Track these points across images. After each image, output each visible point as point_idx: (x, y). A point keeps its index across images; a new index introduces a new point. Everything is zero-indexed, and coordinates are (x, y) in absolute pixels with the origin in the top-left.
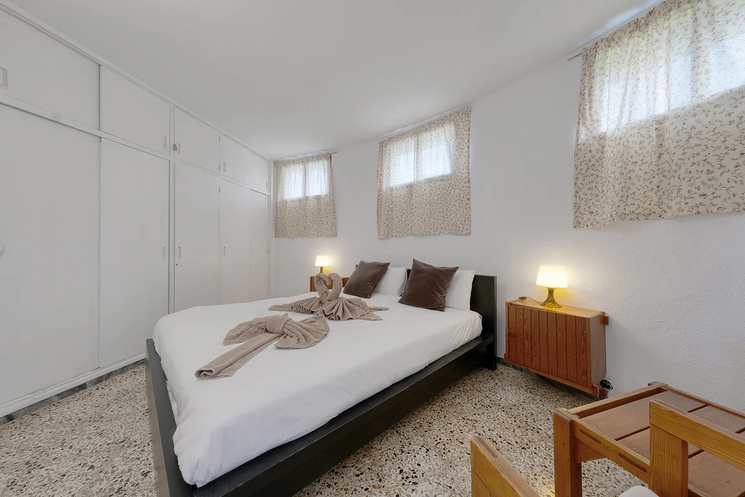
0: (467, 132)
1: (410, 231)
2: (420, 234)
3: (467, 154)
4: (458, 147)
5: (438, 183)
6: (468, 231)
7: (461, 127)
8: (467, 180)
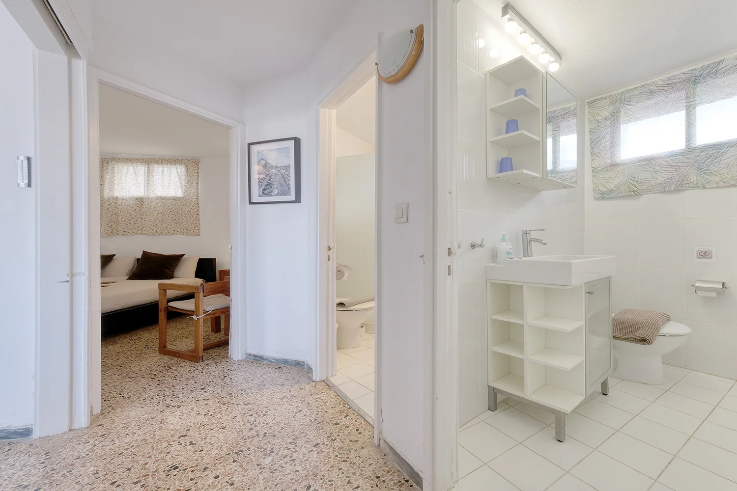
0: (196, 174)
1: (140, 231)
2: (151, 233)
3: (196, 187)
4: (189, 181)
5: (170, 201)
6: (197, 234)
7: (191, 169)
8: (196, 203)
